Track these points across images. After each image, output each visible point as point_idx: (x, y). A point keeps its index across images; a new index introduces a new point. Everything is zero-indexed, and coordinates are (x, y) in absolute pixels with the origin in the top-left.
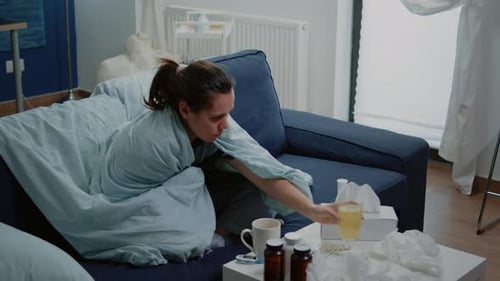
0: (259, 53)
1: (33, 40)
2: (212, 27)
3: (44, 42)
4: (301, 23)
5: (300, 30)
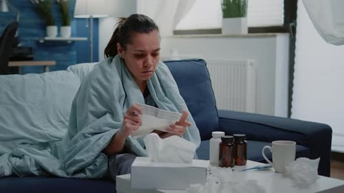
5: (248, 65)
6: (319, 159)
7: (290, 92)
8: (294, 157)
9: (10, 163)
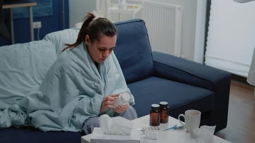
0: (141, 21)
1: (46, 12)
2: (129, 7)
3: (52, 14)
4: (177, 6)
5: (177, 10)
6: (215, 126)
7: (207, 30)
8: (199, 124)
9: (9, 118)
